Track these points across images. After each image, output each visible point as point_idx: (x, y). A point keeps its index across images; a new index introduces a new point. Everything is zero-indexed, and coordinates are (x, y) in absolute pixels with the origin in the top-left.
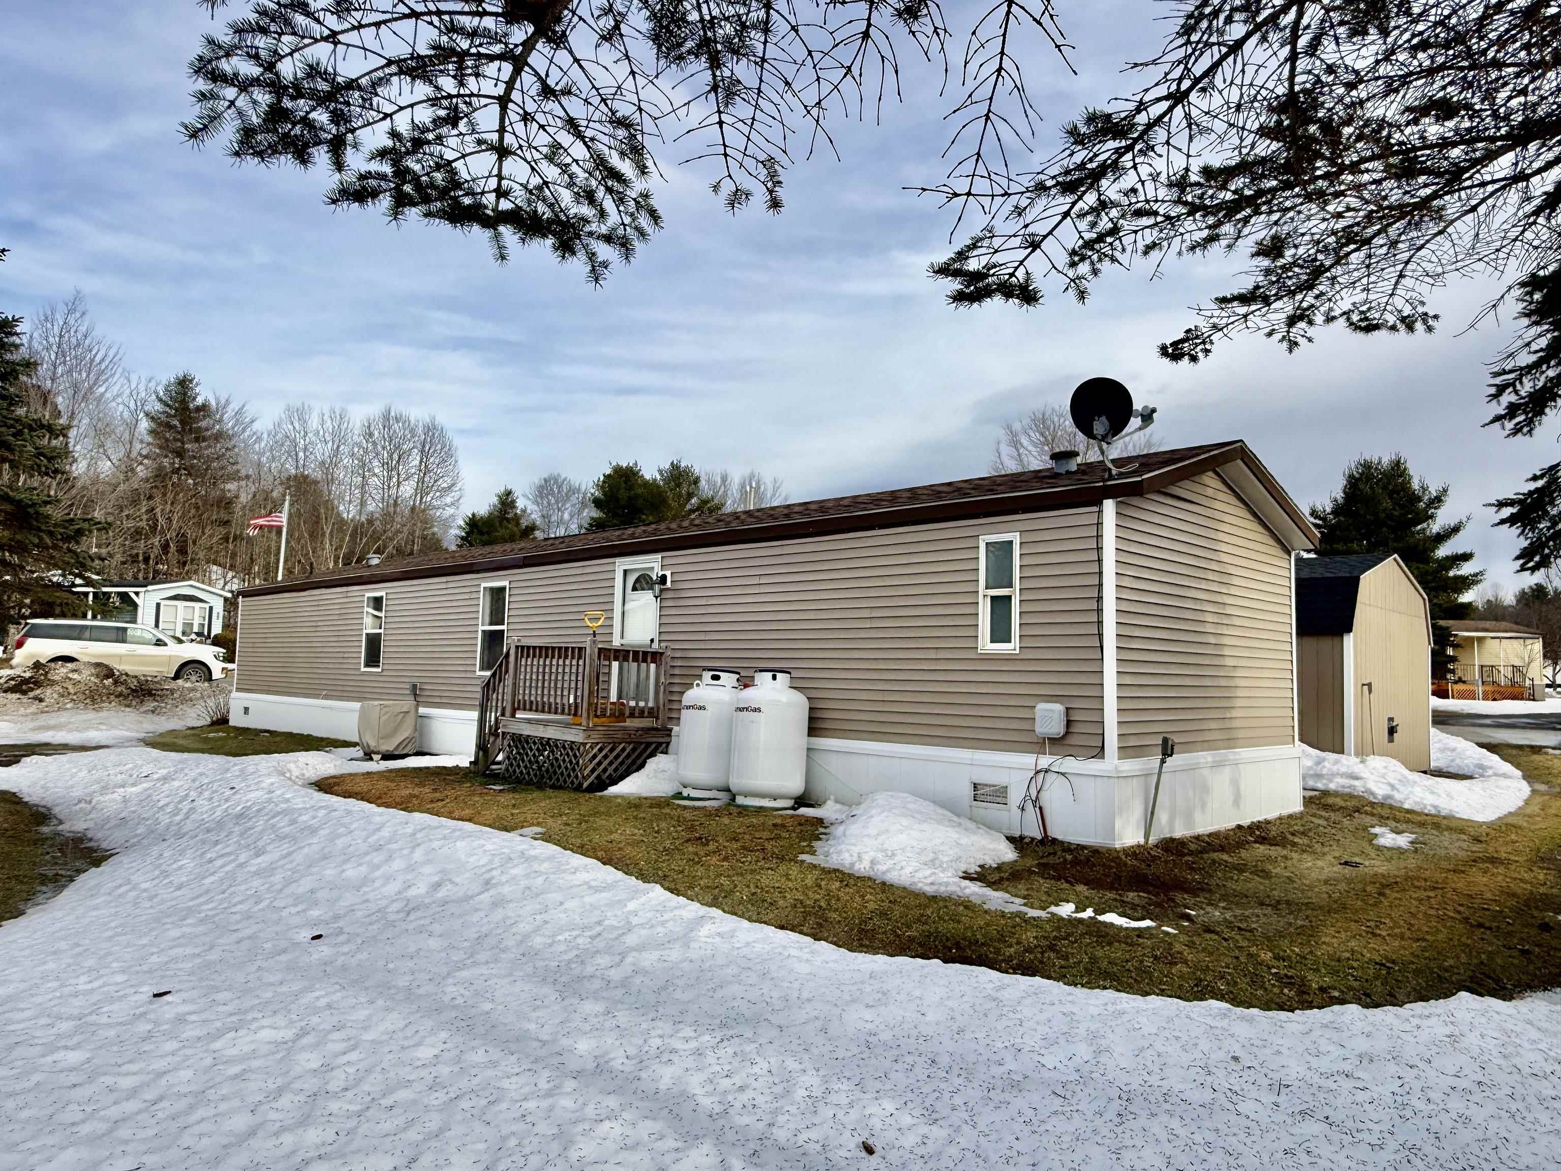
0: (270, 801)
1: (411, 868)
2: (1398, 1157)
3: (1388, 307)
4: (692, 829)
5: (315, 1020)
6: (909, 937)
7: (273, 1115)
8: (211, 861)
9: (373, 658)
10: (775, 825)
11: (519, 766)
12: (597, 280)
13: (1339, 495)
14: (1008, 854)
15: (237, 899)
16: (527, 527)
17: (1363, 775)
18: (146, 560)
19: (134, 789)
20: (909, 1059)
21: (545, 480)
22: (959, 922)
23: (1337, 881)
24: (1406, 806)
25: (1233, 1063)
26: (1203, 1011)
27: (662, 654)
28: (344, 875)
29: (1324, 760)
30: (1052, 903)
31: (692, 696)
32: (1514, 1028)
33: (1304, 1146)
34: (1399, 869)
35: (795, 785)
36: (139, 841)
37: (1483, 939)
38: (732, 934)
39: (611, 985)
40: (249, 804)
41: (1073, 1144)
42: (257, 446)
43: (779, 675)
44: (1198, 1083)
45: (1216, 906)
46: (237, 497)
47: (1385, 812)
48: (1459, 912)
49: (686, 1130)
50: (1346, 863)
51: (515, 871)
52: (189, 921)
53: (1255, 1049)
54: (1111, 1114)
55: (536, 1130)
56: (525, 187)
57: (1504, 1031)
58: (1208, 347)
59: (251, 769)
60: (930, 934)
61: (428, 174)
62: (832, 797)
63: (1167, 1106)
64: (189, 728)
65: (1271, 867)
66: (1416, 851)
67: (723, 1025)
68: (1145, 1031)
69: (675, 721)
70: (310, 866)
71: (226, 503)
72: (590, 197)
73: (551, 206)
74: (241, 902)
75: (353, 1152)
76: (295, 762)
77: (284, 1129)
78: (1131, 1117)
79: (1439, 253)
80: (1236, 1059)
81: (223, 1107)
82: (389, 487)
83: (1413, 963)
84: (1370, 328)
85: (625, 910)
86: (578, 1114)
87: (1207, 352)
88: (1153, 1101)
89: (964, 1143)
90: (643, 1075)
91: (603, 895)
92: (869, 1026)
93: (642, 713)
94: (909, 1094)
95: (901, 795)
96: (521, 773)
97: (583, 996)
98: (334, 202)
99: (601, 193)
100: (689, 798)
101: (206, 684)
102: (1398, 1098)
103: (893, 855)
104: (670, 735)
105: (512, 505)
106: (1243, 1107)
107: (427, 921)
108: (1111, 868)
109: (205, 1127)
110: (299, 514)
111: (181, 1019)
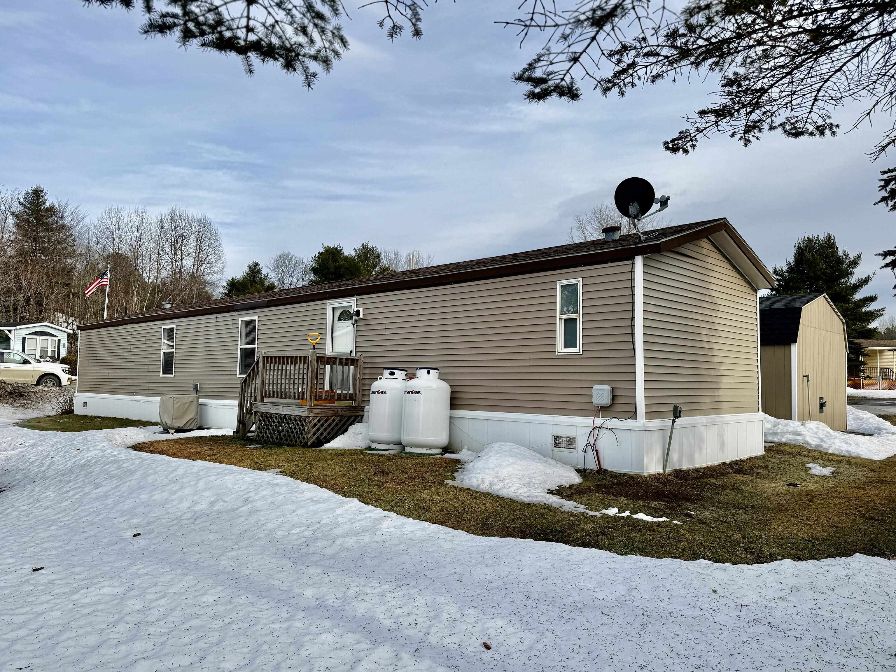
0: (103, 456)
1: (196, 493)
2: (811, 644)
3: (809, 120)
4: (377, 467)
5: (137, 582)
6: (513, 527)
7: (111, 636)
8: (66, 492)
9: (168, 367)
10: (429, 464)
11: (266, 433)
12: (309, 86)
13: (791, 259)
14: (576, 479)
15: (84, 514)
16: (269, 287)
17: (803, 433)
18: (15, 309)
19: (13, 452)
20: (513, 596)
21: (280, 257)
22: (545, 519)
23: (785, 494)
24: (830, 451)
25: (713, 594)
26: (696, 566)
27: (358, 360)
28: (153, 498)
29: (779, 424)
30: (603, 508)
31: (376, 385)
32: (887, 572)
33: (755, 639)
34: (823, 488)
35: (442, 439)
36: (18, 483)
37: (872, 526)
38: (402, 526)
39: (326, 558)
40: (89, 458)
41: (614, 641)
42: (87, 235)
43: (431, 371)
44: (691, 605)
45: (708, 510)
46: (75, 268)
47: (817, 455)
48: (859, 511)
49: (373, 638)
50: (791, 484)
51: (264, 493)
52: (53, 528)
53: (727, 586)
54: (637, 624)
55: (280, 640)
56: (264, 24)
57: (879, 573)
58: (694, 143)
59: (89, 438)
60: (527, 526)
61: (204, 15)
62: (466, 447)
63: (672, 619)
64: (47, 417)
65: (743, 487)
66: (835, 477)
67: (397, 579)
68: (659, 576)
69: (366, 403)
70: (131, 493)
71: (68, 272)
72: (304, 30)
73: (280, 37)
74: (87, 516)
75: (165, 655)
76: (118, 434)
77: (120, 643)
78: (649, 625)
79: (838, 84)
80: (715, 591)
81: (81, 631)
82: (176, 261)
83: (828, 540)
84: (797, 134)
85: (335, 514)
86: (305, 631)
87: (694, 146)
88: (663, 616)
89: (546, 641)
90: (347, 608)
91: (321, 505)
92: (488, 577)
93: (345, 397)
94: (513, 615)
95: (509, 444)
96: (268, 437)
97: (309, 564)
98: (146, 32)
99: (310, 28)
100: (375, 449)
101: (58, 388)
102: (814, 612)
103: (504, 479)
104: (363, 411)
105: (259, 272)
106: (717, 619)
107: (208, 524)
108: (642, 487)
109: (71, 643)
110: (116, 279)
111: (52, 583)
